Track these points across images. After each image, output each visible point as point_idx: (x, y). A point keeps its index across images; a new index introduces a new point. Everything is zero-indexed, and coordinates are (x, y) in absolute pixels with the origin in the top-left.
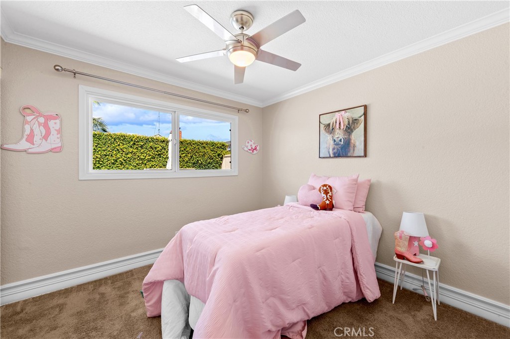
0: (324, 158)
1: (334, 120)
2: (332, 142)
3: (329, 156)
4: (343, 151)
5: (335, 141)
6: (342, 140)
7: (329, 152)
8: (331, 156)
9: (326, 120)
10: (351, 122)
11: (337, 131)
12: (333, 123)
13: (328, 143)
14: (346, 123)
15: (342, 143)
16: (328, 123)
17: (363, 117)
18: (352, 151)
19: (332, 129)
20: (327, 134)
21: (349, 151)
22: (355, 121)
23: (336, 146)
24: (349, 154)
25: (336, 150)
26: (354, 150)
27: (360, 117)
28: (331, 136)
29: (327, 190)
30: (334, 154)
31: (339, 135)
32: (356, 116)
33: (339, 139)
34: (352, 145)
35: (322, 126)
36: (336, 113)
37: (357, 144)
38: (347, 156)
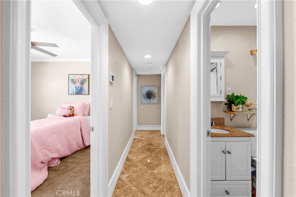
0: (71, 94)
1: (76, 78)
2: (75, 88)
3: (73, 94)
4: (79, 92)
5: (76, 87)
6: (79, 87)
7: (73, 92)
8: (75, 94)
9: (71, 77)
10: (83, 80)
11: (77, 83)
12: (75, 79)
13: (73, 88)
14: (81, 80)
15: (79, 88)
16: (73, 79)
17: (88, 79)
18: (83, 92)
19: (75, 82)
20: (72, 84)
21: (82, 92)
22: (85, 80)
23: (77, 90)
24: (82, 93)
25: (76, 91)
26: (84, 92)
27: (87, 79)
28: (74, 85)
29: (71, 109)
30: (76, 93)
31: (78, 85)
32: (85, 78)
33: (78, 87)
34: (83, 90)
35: (70, 80)
36: (77, 75)
37: (86, 89)
38: (81, 94)
